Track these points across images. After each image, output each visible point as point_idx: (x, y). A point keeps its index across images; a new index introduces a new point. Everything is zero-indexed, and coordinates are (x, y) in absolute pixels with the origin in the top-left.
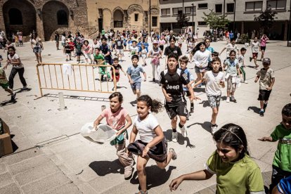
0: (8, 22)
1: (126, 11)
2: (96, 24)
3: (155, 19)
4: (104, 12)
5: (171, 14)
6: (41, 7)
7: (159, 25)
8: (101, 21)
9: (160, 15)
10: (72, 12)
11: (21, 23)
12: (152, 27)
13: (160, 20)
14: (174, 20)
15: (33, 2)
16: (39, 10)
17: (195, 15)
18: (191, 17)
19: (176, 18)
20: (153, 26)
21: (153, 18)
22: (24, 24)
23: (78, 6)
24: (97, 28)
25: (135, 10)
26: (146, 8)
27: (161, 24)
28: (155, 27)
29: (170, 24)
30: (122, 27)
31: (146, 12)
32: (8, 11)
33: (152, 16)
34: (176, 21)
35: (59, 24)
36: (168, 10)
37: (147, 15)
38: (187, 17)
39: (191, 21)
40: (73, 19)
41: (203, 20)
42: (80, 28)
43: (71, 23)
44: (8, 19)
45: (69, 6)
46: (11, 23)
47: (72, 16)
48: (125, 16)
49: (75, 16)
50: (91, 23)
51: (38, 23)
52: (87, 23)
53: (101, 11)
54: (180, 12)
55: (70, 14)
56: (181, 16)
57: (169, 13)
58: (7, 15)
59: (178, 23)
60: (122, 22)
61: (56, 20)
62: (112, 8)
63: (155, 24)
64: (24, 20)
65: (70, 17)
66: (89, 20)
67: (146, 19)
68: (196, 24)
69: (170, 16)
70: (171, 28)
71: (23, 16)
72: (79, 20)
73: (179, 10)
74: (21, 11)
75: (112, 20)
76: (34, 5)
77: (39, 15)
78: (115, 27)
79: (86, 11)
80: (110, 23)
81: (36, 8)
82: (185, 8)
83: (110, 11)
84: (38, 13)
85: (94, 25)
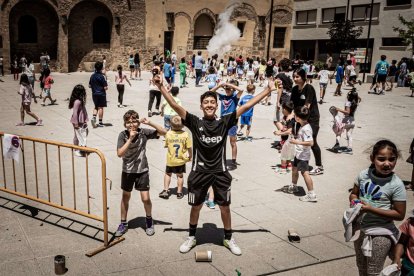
0: (17, 39)
2: (158, 42)
3: (280, 33)
4: (177, 20)
5: (318, 21)
6: (67, 12)
7: (287, 45)
8: (168, 37)
9: (293, 24)
10: (118, 19)
11: (35, 41)
12: (272, 49)
13: (293, 34)
14: (324, 34)
15: (56, 4)
16: (64, 16)
17: (377, 23)
18: (365, 28)
19: (327, 30)
20: (275, 46)
21: (277, 29)
22: (40, 42)
23: (130, 9)
25: (239, 14)
26: (263, 10)
27: (294, 43)
28: (278, 50)
29: (311, 43)
31: (262, 18)
32: (17, 20)
33: (273, 25)
34: (328, 37)
35: (94, 42)
36: (310, 13)
37: (264, 25)
38: (356, 28)
39: (363, 36)
40: (118, 33)
41: (396, 34)
43: (116, 40)
44: (17, 34)
45: (114, 9)
46: (20, 41)
47: (118, 27)
49: (123, 27)
50: (150, 40)
51: (60, 39)
52: (143, 41)
53: (171, 17)
54: (339, 18)
55: (115, 23)
56: (340, 26)
57: (315, 19)
58: (16, 26)
59: (332, 40)
60: (210, 38)
61: (91, 35)
62: (193, 12)
63: (279, 43)
64: (40, 36)
65: (114, 30)
66: (147, 36)
67: (261, 34)
68: (378, 44)
69: (314, 26)
70: (316, 51)
71: (40, 28)
72: (130, 34)
73: (338, 12)
74: (37, 19)
75: (191, 36)
76: (57, 9)
77: (63, 27)
78: (194, 48)
79: (144, 17)
80: (186, 40)
81: (59, 14)
82: (353, 7)
83: (188, 17)
84: (62, 22)
85: (155, 44)
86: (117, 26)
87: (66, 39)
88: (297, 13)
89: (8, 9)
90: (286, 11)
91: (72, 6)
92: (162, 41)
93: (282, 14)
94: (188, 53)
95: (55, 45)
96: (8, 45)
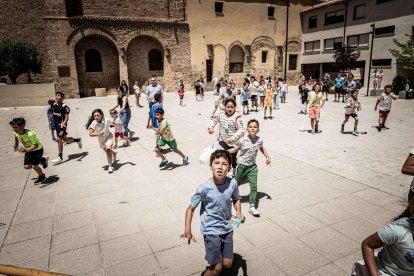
0: (84, 68)
1: (248, 47)
2: (202, 69)
3: (294, 58)
4: (216, 50)
5: (321, 49)
6: (125, 46)
7: (300, 68)
8: (210, 63)
9: (302, 52)
10: (168, 51)
11: (100, 70)
12: (288, 71)
13: (302, 60)
14: (330, 58)
15: (115, 39)
16: (123, 49)
19: (332, 55)
20: (290, 69)
21: (291, 56)
22: (105, 71)
23: (178, 42)
24: (205, 74)
25: (262, 45)
26: (280, 42)
27: (303, 66)
28: (292, 71)
29: (317, 65)
30: (241, 71)
31: (280, 48)
32: (84, 53)
33: (289, 53)
34: (333, 60)
35: (151, 69)
36: (315, 43)
37: (281, 53)
40: (169, 62)
42: (180, 75)
43: (167, 67)
44: (84, 64)
45: (164, 42)
46: (88, 70)
48: (247, 55)
49: (173, 56)
50: (195, 67)
51: (121, 68)
52: (190, 68)
53: (211, 48)
54: (338, 45)
55: (166, 53)
57: (319, 47)
58: (83, 58)
59: (336, 63)
60: (242, 64)
61: (147, 64)
62: (228, 43)
63: (293, 66)
64: (104, 66)
65: (165, 59)
66: (192, 63)
67: (280, 60)
68: (368, 65)
69: (319, 53)
70: (321, 72)
71: (103, 59)
72: (178, 62)
73: (336, 41)
74: (101, 52)
75: (227, 62)
76: (116, 43)
77: (123, 57)
78: (230, 72)
79: (189, 49)
80: (224, 65)
81: (118, 47)
82: (348, 37)
83: (224, 48)
84: (121, 54)
85: (199, 70)
86: (168, 57)
87: (126, 68)
88: (305, 43)
89: (73, 44)
90: (297, 42)
91: (129, 41)
92: (204, 67)
93: (295, 45)
94: (226, 76)
95: (118, 73)
96: (74, 73)
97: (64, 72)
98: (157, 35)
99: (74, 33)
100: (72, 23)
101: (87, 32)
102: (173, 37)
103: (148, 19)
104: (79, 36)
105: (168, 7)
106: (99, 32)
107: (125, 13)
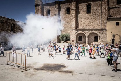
2: (110, 42)
10: (100, 36)
11: (82, 41)
15: (85, 34)
16: (87, 36)
32: (78, 37)
44: (78, 39)
45: (98, 34)
46: (79, 41)
49: (101, 38)
50: (108, 41)
52: (106, 41)
53: (114, 36)
55: (99, 37)
61: (94, 40)
64: (83, 40)
65: (99, 39)
72: (102, 40)
75: (120, 40)
79: (106, 36)
80: (118, 41)
81: (86, 36)
83: (119, 35)
84: (86, 37)
85: (109, 42)
87: (87, 40)
89: (76, 35)
91: (89, 34)
92: (111, 41)
95: (85, 42)
96: (75, 41)
97: (73, 41)
98: (96, 32)
99: (76, 32)
100: (76, 30)
101: (79, 32)
102: (101, 33)
103: (95, 28)
104: (77, 33)
105: (101, 25)
106: (82, 32)
107: (90, 27)
